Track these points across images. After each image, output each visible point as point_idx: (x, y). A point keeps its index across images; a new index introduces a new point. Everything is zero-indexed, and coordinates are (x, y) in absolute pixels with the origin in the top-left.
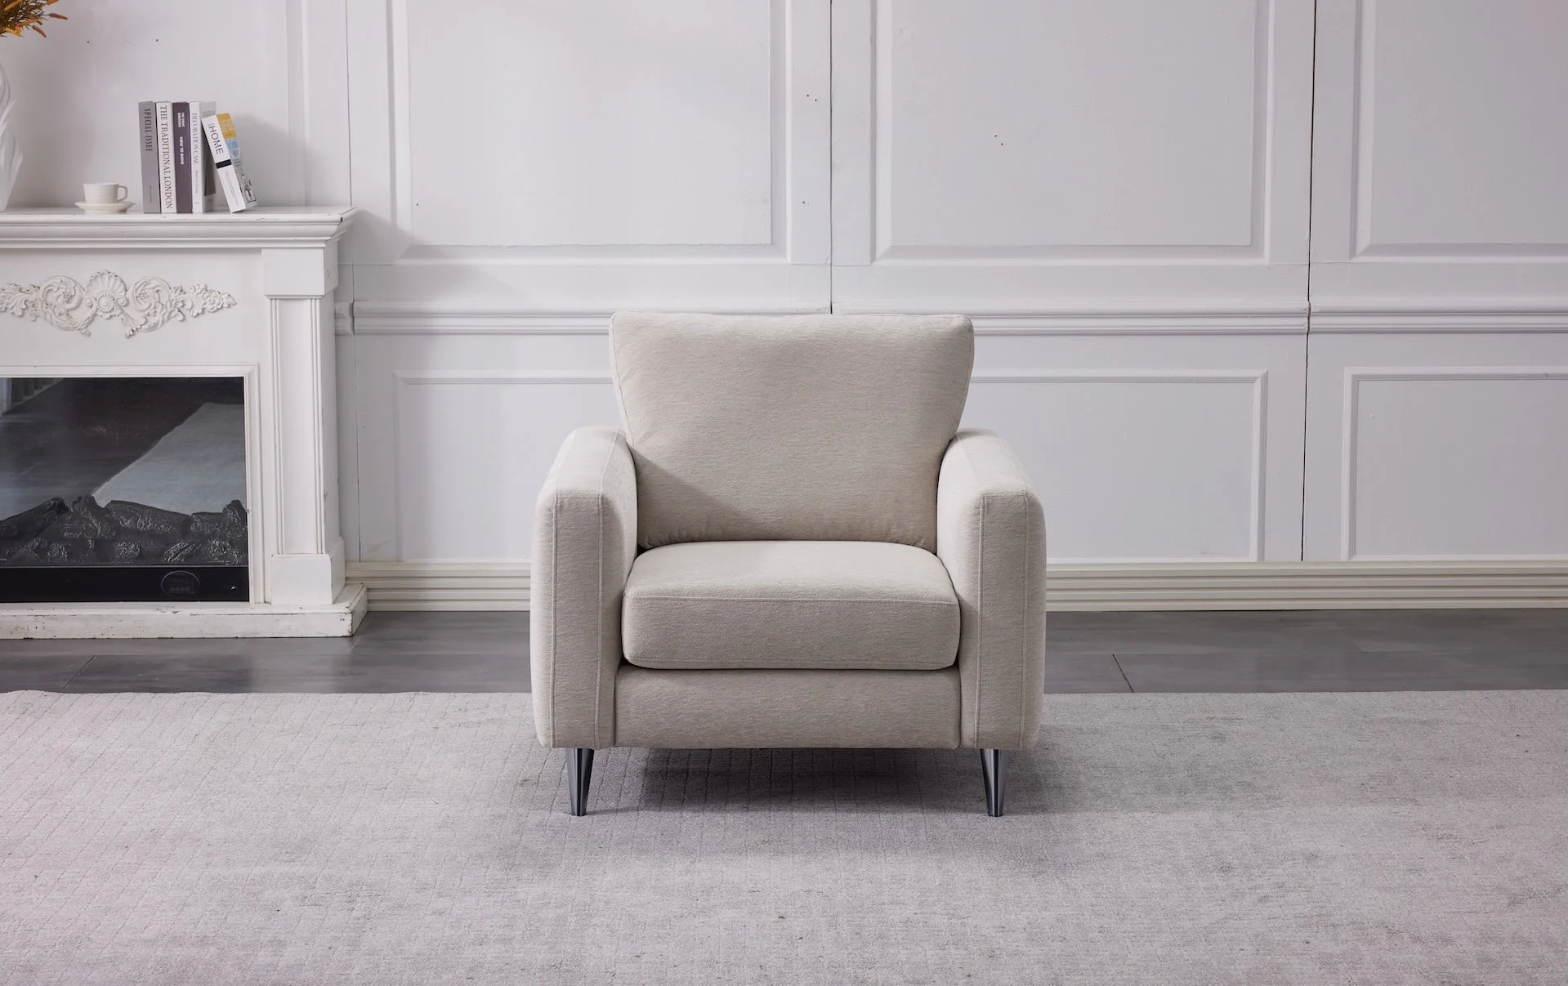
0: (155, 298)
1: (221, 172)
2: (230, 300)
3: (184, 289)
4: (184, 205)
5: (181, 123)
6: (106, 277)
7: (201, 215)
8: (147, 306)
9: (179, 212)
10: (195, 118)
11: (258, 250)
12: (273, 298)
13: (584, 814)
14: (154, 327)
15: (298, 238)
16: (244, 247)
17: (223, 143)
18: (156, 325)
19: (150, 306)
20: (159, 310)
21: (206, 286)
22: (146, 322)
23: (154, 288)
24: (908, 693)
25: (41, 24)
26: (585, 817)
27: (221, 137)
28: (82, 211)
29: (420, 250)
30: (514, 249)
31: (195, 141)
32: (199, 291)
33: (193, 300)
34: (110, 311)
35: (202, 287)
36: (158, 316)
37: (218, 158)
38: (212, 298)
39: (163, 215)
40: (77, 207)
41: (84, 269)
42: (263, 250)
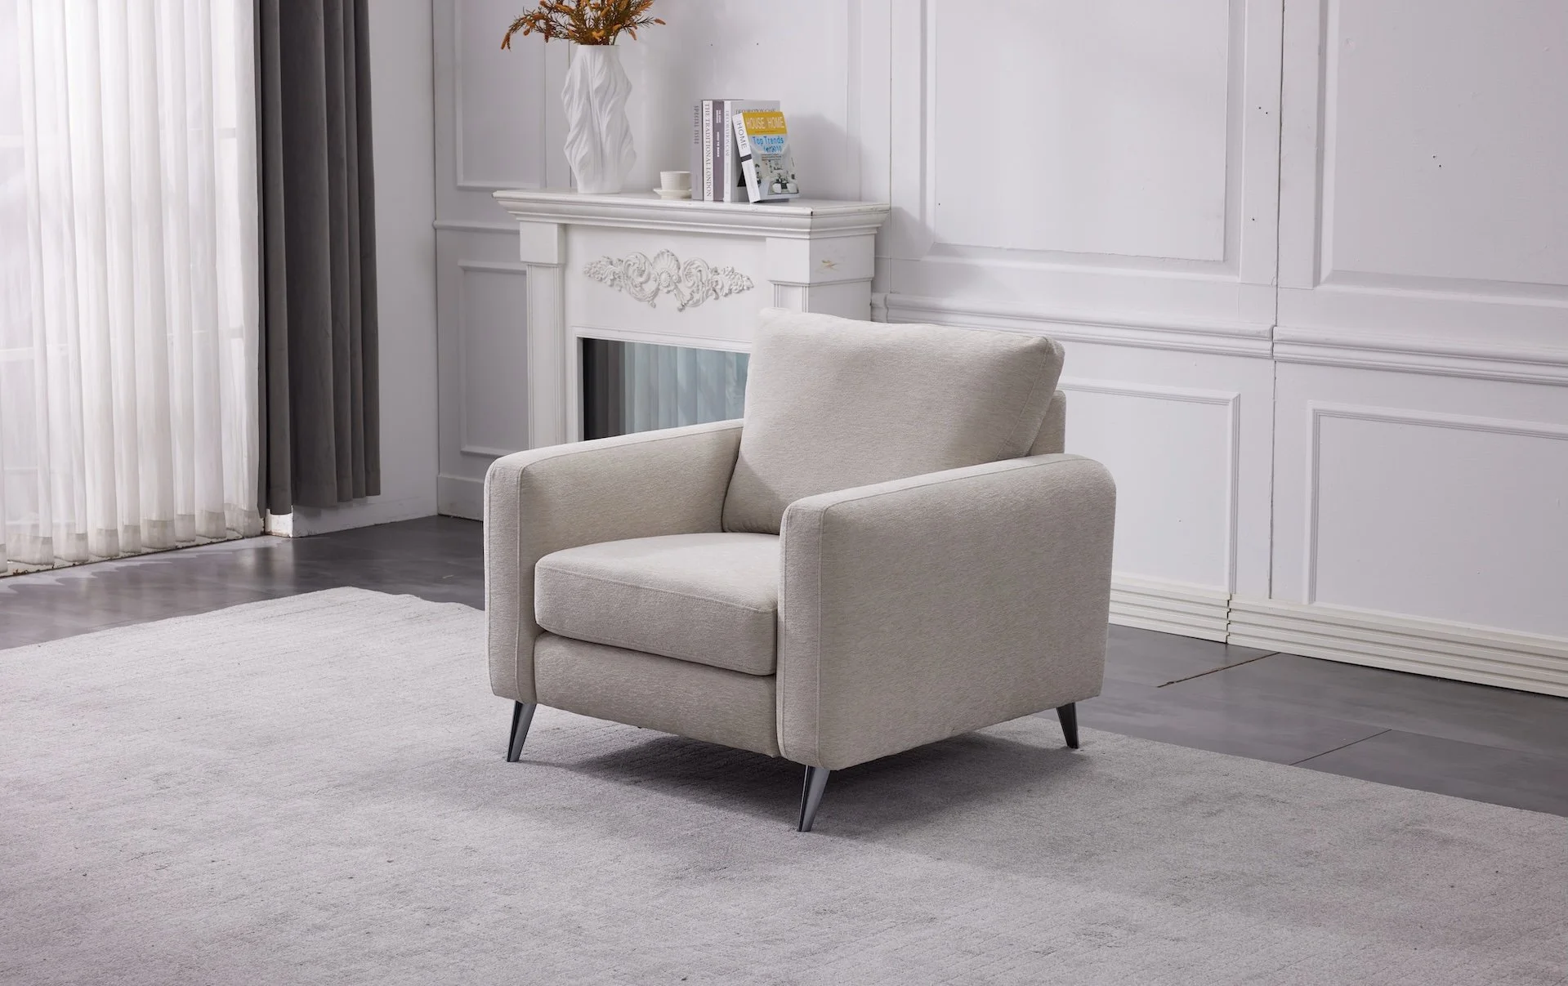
0: (697, 277)
1: (744, 164)
2: (749, 283)
3: (719, 271)
4: (718, 197)
5: (718, 120)
6: (665, 255)
7: (730, 204)
8: (692, 283)
9: (715, 200)
10: (727, 115)
11: (763, 239)
12: (777, 284)
13: (517, 760)
14: (696, 304)
15: (787, 229)
16: (754, 235)
17: (746, 138)
18: (698, 301)
19: (694, 284)
20: (700, 287)
21: (733, 269)
22: (692, 298)
23: (697, 268)
24: (731, 694)
25: (636, 28)
26: (517, 764)
27: (745, 134)
28: (659, 197)
29: (941, 248)
30: (1014, 252)
31: (727, 136)
32: (727, 273)
33: (724, 281)
34: (668, 287)
35: (730, 269)
36: (701, 293)
37: (743, 153)
38: (735, 280)
39: (705, 202)
40: (655, 192)
41: (653, 246)
42: (768, 240)
